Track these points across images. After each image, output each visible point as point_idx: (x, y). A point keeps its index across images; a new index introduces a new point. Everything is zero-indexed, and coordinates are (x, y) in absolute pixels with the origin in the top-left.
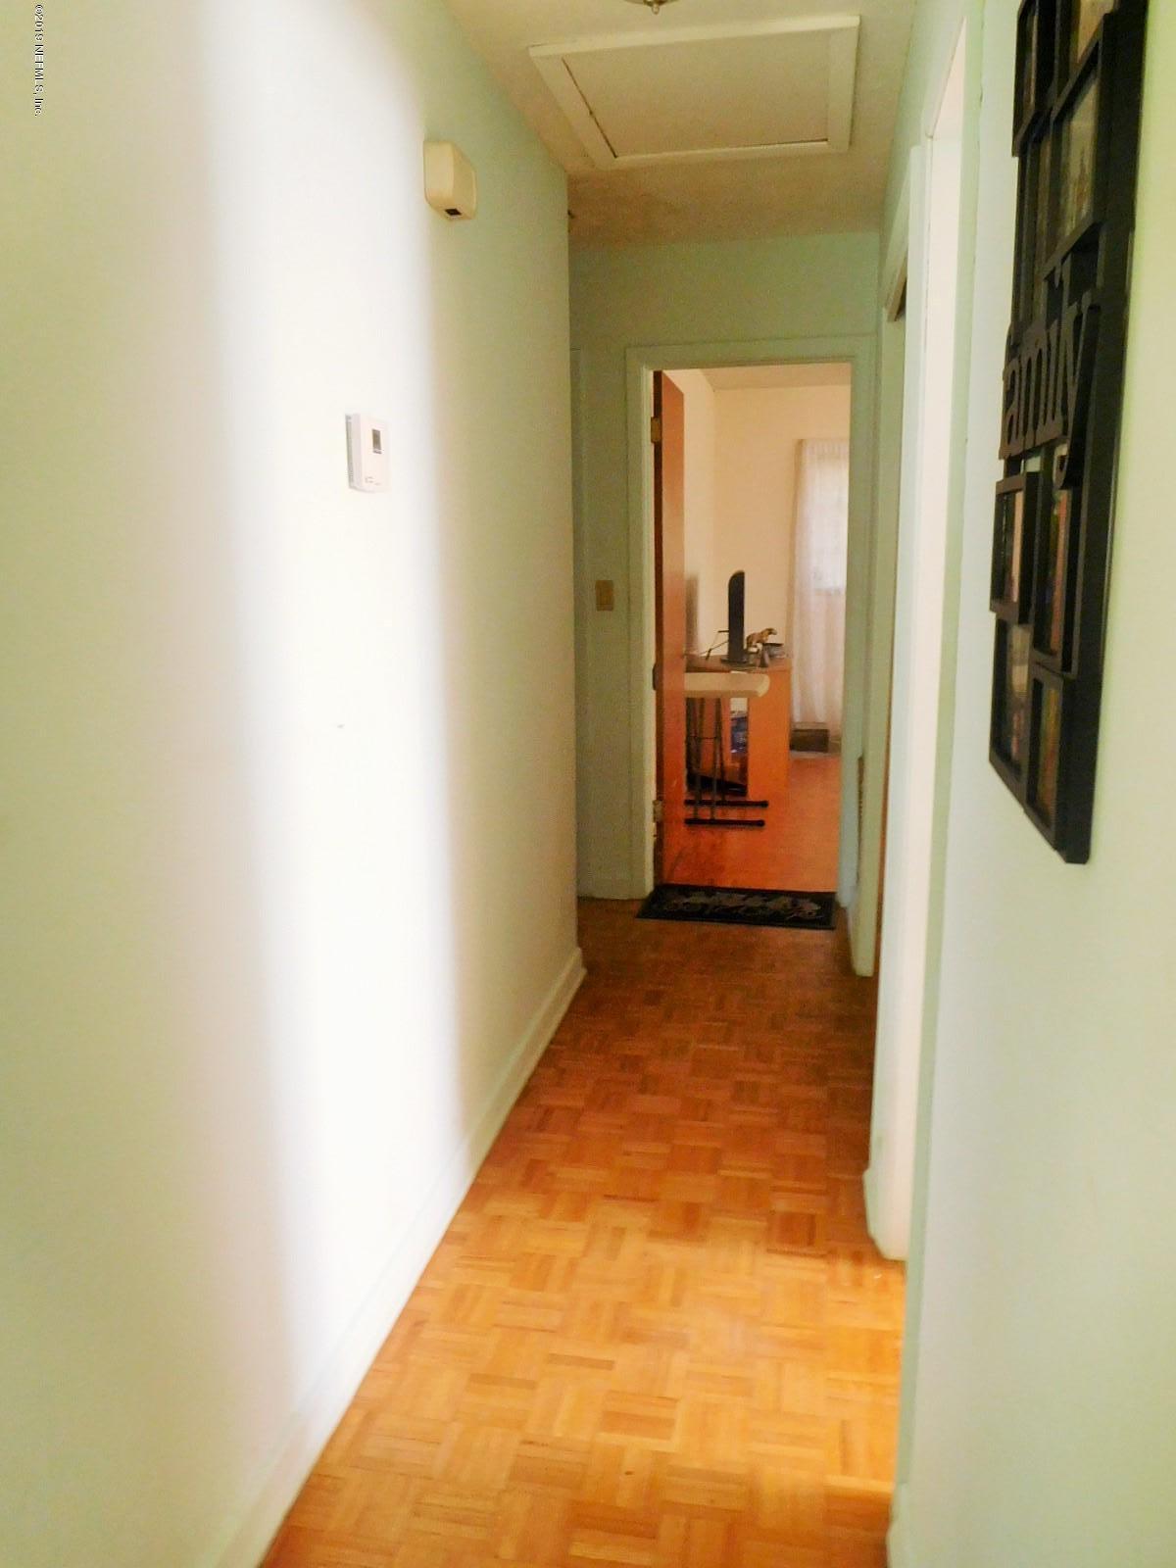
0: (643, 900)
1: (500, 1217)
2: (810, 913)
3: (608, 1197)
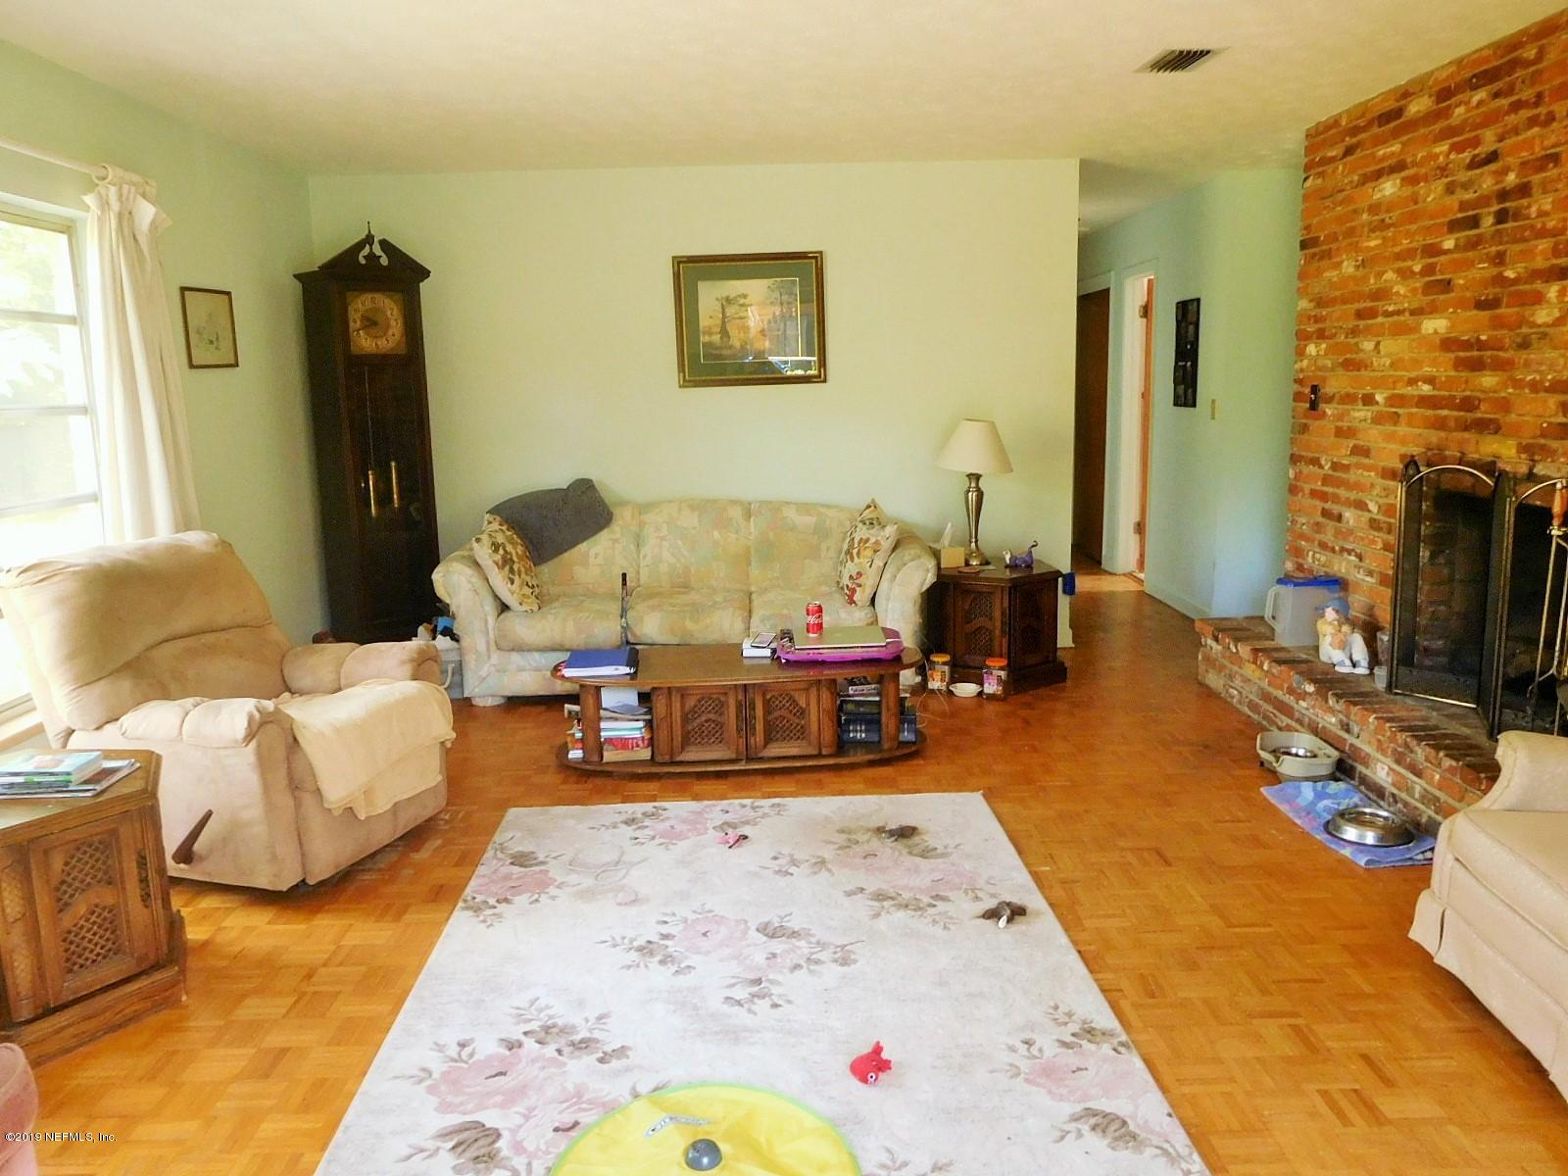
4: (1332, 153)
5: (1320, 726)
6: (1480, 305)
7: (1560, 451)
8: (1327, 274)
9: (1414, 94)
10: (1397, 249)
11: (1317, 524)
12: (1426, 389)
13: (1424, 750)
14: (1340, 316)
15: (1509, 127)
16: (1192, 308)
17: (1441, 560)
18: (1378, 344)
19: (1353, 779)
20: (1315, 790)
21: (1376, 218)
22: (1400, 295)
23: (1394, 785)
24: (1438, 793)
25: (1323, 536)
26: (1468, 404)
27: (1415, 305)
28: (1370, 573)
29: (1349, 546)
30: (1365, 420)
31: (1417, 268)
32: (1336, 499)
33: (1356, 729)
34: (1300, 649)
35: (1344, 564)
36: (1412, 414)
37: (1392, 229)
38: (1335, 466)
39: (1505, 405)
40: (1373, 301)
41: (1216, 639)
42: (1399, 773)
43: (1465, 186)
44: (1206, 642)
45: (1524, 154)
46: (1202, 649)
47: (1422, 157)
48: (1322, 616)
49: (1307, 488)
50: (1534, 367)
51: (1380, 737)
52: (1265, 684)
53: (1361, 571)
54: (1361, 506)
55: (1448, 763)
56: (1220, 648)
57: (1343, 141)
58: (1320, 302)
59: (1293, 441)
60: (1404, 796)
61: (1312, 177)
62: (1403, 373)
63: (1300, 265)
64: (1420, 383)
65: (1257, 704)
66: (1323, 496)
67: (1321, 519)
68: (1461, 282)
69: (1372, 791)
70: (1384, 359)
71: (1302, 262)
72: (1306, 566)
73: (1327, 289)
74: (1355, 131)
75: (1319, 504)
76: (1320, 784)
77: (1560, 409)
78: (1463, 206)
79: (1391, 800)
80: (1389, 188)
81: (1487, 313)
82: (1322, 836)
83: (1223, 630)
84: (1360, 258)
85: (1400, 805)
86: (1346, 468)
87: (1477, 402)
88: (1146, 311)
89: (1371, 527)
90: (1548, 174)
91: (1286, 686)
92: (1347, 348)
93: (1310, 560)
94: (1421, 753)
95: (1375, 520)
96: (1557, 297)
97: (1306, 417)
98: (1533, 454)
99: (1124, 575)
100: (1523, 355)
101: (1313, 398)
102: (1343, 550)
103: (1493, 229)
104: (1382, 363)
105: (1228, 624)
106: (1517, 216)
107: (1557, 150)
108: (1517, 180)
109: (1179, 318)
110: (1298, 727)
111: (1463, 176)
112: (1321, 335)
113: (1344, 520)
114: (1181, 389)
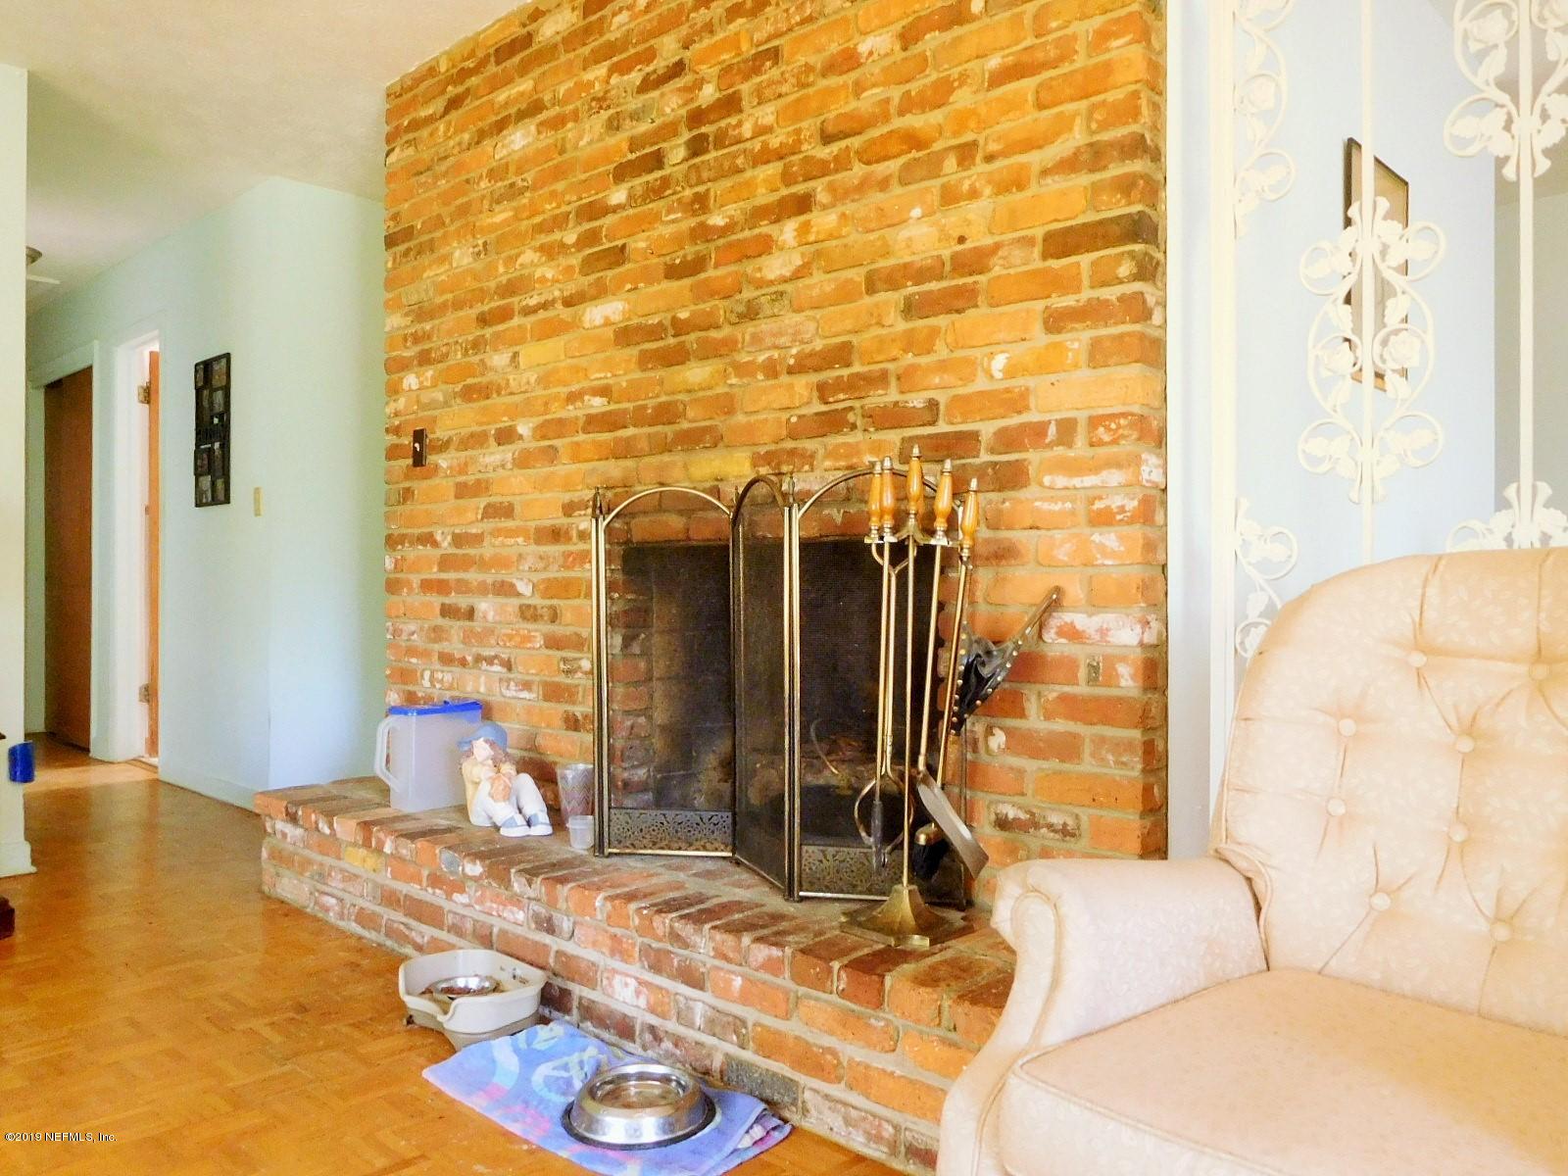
4: (425, 112)
5: (495, 930)
6: (673, 272)
7: (821, 452)
8: (428, 273)
9: (549, 11)
10: (538, 219)
11: (436, 629)
12: (598, 404)
13: (711, 938)
14: (451, 329)
15: (699, 25)
16: (218, 367)
17: (636, 649)
18: (515, 355)
19: (567, 1011)
20: (517, 1051)
21: (499, 184)
22: (547, 280)
23: (652, 1011)
24: (738, 1010)
25: (445, 643)
26: (666, 414)
27: (571, 288)
28: (527, 686)
29: (488, 652)
30: (503, 466)
31: (570, 238)
32: (463, 587)
33: (565, 924)
34: (434, 812)
35: (483, 679)
36: (577, 444)
37: (527, 194)
38: (458, 540)
39: (727, 405)
40: (503, 297)
41: (292, 818)
42: (660, 988)
43: (635, 116)
44: (273, 827)
45: (725, 56)
46: (268, 839)
47: (567, 90)
48: (470, 753)
49: (415, 580)
50: (769, 341)
51: (619, 931)
52: (386, 878)
53: (512, 683)
54: (505, 589)
55: (762, 953)
56: (299, 832)
57: (443, 92)
58: (422, 313)
59: (388, 518)
60: (672, 1026)
61: (397, 150)
62: (555, 390)
63: (387, 271)
64: (586, 398)
65: (374, 913)
66: (441, 587)
67: (440, 621)
68: (642, 245)
69: (607, 1027)
70: (526, 375)
71: (390, 265)
72: (420, 694)
73: (431, 293)
74: (464, 74)
75: (436, 600)
76: (521, 1036)
77: (815, 394)
78: (634, 144)
79: (648, 1037)
80: (519, 139)
81: (687, 282)
82: (568, 1151)
83: (303, 803)
84: (480, 242)
85: (667, 1045)
86: (478, 539)
87: (681, 407)
88: (149, 395)
89: (524, 618)
90: (765, 77)
91: (425, 873)
92: (468, 371)
93: (426, 683)
94: (704, 945)
95: (529, 606)
96: (795, 238)
97: (407, 477)
98: (779, 465)
99: (127, 762)
100: (750, 328)
101: (419, 450)
102: (478, 659)
103: (685, 166)
104: (525, 380)
105: (306, 795)
106: (721, 140)
107: (775, 43)
108: (717, 95)
109: (200, 384)
110: (452, 939)
111: (634, 103)
112: (424, 359)
113: (478, 615)
114: (206, 481)
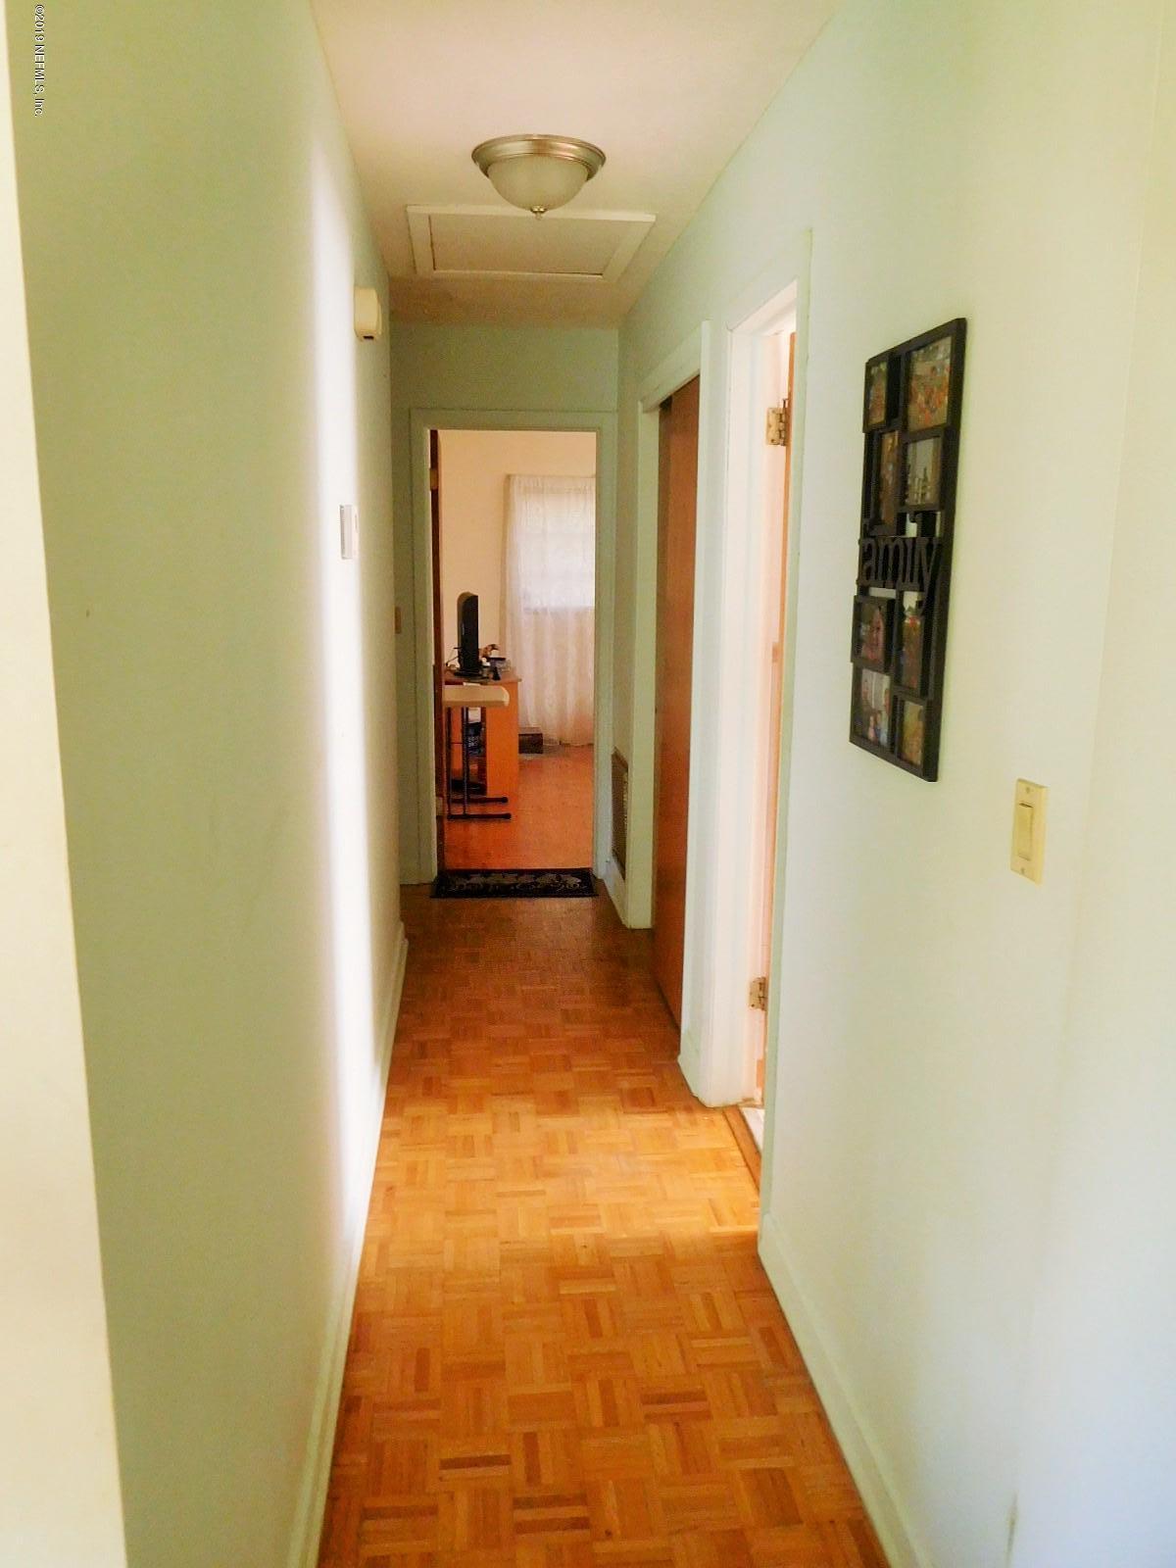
0: (432, 884)
1: (419, 1117)
2: (575, 885)
3: (496, 1095)
16: (931, 368)
88: (784, 424)
109: (879, 417)
114: (879, 685)
